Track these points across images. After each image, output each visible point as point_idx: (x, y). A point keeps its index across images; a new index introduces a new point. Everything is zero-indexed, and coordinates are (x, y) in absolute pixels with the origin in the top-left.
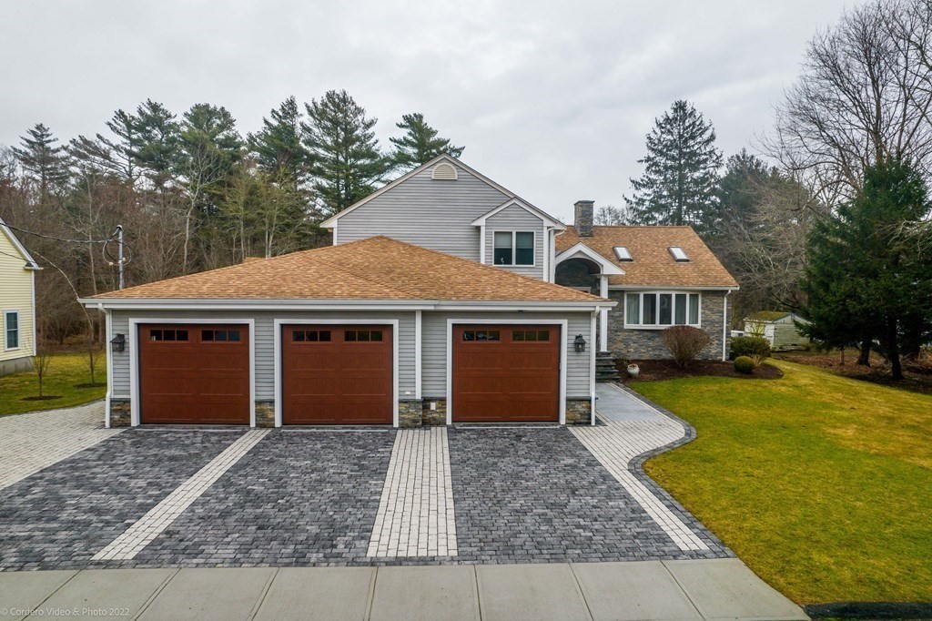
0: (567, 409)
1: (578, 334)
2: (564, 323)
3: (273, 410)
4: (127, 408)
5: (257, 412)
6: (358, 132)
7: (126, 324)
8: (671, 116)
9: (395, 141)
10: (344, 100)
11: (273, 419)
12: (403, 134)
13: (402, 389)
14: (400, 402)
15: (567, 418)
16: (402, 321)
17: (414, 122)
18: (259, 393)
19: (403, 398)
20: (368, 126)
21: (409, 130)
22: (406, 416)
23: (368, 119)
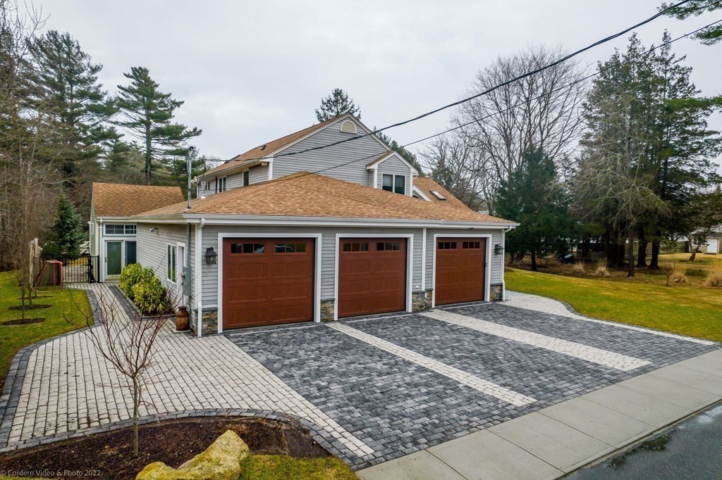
0: (491, 292)
1: (496, 243)
2: (489, 236)
3: (333, 307)
4: (215, 317)
5: (322, 309)
6: (84, 75)
7: (215, 238)
8: (333, 99)
9: (123, 89)
10: (68, 42)
11: (333, 314)
12: (128, 83)
13: (415, 284)
14: (413, 293)
15: (491, 298)
16: (416, 235)
17: (140, 74)
18: (323, 294)
19: (414, 290)
20: (94, 70)
21: (134, 80)
22: (416, 304)
23: (93, 64)
